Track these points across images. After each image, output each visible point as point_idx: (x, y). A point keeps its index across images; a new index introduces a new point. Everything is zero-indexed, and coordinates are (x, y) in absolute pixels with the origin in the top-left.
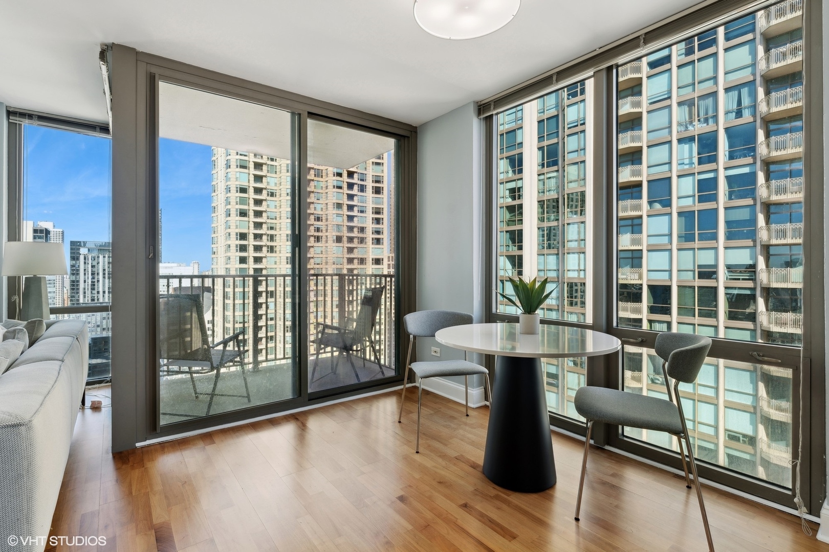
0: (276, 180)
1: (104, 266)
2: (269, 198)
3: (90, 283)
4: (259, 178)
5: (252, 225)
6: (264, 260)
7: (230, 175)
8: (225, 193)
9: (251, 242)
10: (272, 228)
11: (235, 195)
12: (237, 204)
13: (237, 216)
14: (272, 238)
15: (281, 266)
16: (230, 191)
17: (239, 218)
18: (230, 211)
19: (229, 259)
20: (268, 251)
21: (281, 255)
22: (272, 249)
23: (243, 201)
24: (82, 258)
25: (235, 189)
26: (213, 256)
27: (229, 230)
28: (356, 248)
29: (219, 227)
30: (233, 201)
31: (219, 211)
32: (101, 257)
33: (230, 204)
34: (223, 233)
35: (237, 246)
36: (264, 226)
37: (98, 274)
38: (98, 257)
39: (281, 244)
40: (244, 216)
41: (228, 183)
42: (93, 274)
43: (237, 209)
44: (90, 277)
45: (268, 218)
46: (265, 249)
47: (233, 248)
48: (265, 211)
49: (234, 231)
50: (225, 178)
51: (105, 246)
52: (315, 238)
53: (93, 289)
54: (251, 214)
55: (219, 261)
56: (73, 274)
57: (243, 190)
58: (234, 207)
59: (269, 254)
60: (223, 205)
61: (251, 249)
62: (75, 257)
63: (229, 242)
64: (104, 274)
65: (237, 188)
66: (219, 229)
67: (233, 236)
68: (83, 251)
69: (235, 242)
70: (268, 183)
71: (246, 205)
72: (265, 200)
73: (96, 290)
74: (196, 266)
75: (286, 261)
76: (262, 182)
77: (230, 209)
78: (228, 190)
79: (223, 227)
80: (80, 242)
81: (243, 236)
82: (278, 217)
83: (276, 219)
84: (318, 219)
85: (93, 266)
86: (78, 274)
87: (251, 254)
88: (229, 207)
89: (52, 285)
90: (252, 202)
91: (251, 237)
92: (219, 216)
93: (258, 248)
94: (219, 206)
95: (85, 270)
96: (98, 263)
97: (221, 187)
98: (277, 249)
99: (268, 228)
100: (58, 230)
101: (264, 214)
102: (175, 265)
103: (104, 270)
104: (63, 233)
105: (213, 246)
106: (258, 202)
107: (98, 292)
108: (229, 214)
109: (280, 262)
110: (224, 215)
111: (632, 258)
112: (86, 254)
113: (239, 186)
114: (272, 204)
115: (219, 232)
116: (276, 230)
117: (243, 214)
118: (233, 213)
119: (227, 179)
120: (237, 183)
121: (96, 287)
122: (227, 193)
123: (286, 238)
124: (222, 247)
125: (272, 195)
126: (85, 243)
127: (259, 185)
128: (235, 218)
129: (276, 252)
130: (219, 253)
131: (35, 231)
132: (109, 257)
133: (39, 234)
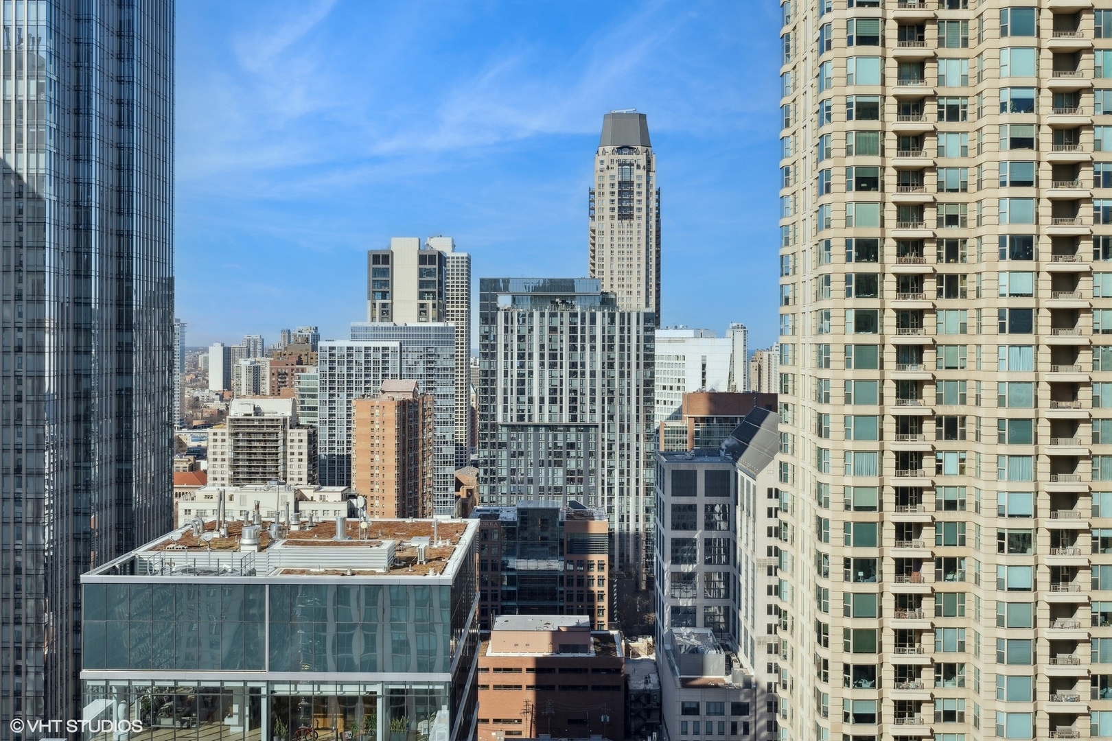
0: (966, 68)
1: (541, 339)
2: (944, 126)
3: (515, 377)
4: (912, 69)
5: (891, 213)
6: (928, 320)
7: (829, 71)
8: (815, 125)
9: (890, 265)
10: (952, 220)
11: (842, 127)
12: (849, 153)
13: (849, 189)
14: (952, 250)
15: (981, 339)
16: (829, 116)
17: (853, 195)
18: (828, 177)
19: (828, 316)
20: (940, 292)
21: (981, 303)
22: (951, 286)
23: (867, 143)
24: (501, 316)
25: (843, 109)
26: (785, 310)
27: (826, 234)
29: (800, 225)
30: (837, 145)
31: (800, 178)
32: (536, 314)
33: (828, 156)
34: (810, 243)
35: (848, 278)
36: (930, 215)
37: (531, 355)
38: (531, 315)
39: (982, 267)
40: (867, 189)
41: (826, 94)
42: (521, 357)
43: (848, 169)
44: (516, 363)
45: (940, 190)
46: (930, 286)
47: (838, 285)
48: (933, 168)
49: (839, 234)
50: (815, 82)
51: (543, 288)
53: (521, 392)
54: (891, 178)
55: (799, 324)
57: (868, 110)
58: (841, 164)
59: (943, 303)
60: (811, 159)
61: (889, 286)
62: (488, 319)
63: (826, 269)
64: (542, 356)
65: (849, 105)
66: (800, 232)
67: (838, 250)
68: (504, 301)
69: (842, 267)
70: (941, 80)
71: (872, 153)
72: (934, 133)
73: (527, 395)
74: (739, 336)
75: (996, 321)
76: (921, 77)
77: (828, 171)
78: (825, 113)
79: (811, 224)
80: (496, 281)
81: (867, 249)
82: (972, 180)
83: (965, 190)
85: (521, 338)
86: (494, 356)
87: (890, 300)
88: (826, 164)
89: (449, 381)
90: (891, 143)
91: (890, 250)
92: (800, 194)
93: (909, 284)
94: (800, 164)
95: (506, 346)
96: (531, 330)
97: (807, 106)
98: (970, 285)
99: (939, 222)
100: (460, 255)
101: (929, 179)
102: (690, 333)
103: (542, 347)
104: (469, 259)
105: (785, 280)
106: (911, 142)
107: (531, 400)
108: (828, 186)
109: (979, 326)
110: (812, 191)
112: (509, 309)
113: (853, 100)
114: (952, 144)
115: (800, 239)
116: (964, 224)
117: (867, 181)
118: (838, 180)
119: (822, 81)
120: (850, 90)
121: (526, 386)
122: (821, 124)
123: (996, 248)
124: (808, 284)
125: (953, 113)
126: (506, 282)
127: (913, 89)
128: (843, 196)
129: (964, 295)
130: (800, 301)
131: (422, 259)
132: (553, 315)
133: (428, 266)
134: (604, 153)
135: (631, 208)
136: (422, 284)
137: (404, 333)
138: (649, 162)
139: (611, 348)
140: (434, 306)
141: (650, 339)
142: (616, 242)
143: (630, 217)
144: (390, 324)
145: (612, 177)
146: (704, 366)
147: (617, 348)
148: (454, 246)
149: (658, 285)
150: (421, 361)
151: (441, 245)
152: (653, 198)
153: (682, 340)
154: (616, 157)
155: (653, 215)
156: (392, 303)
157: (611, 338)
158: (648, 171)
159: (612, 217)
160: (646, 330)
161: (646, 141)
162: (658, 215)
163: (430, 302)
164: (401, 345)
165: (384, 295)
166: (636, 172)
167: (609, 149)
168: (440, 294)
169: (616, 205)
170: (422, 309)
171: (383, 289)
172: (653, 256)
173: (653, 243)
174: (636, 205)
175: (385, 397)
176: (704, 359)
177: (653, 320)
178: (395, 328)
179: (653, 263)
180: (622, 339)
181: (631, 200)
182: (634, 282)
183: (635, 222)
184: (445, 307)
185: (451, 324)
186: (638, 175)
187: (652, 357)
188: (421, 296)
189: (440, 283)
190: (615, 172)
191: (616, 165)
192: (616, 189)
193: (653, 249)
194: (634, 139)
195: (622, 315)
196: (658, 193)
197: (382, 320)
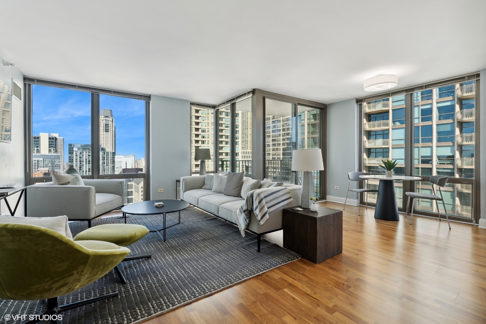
1: (86, 157)
3: (79, 166)
24: (74, 153)
28: (224, 147)
32: (84, 152)
37: (83, 161)
38: (83, 152)
42: (80, 161)
44: (79, 163)
51: (86, 146)
52: (202, 142)
53: (80, 170)
56: (70, 162)
62: (71, 152)
64: (86, 161)
68: (75, 149)
74: (133, 157)
80: (73, 144)
84: (203, 131)
85: (80, 157)
86: (73, 162)
89: (59, 168)
95: (76, 159)
96: (83, 156)
100: (61, 138)
102: (123, 156)
103: (86, 159)
104: (64, 139)
107: (83, 171)
111: (383, 152)
112: (77, 151)
121: (82, 168)
131: (50, 138)
132: (89, 152)
133: (36, 140)
134: (101, 117)
135: (108, 130)
136: (49, 145)
137: (45, 157)
138: (113, 120)
139: (104, 160)
140: (54, 150)
141: (114, 158)
142: (105, 137)
143: (108, 131)
144: (40, 154)
145: (103, 123)
146: (126, 163)
147: (106, 160)
148: (59, 136)
149: (115, 146)
150: (50, 163)
151: (56, 135)
152: (114, 128)
153: (121, 158)
154: (105, 118)
155: (114, 131)
156: (40, 149)
157: (104, 157)
158: (113, 122)
159: (104, 131)
160: (113, 156)
161: (112, 116)
162: (115, 131)
163: (52, 149)
164: (43, 159)
165: (37, 147)
166: (109, 122)
167: (103, 116)
168: (56, 147)
169: (104, 129)
170: (50, 151)
171: (37, 145)
172: (114, 140)
173: (114, 137)
174: (109, 129)
175: (39, 172)
176: (126, 161)
177: (114, 154)
178: (41, 155)
179: (114, 142)
180: (107, 158)
181: (108, 128)
182: (109, 145)
183: (109, 133)
184: (57, 150)
185: (59, 154)
186: (110, 123)
187: (114, 161)
188: (49, 147)
189: (56, 144)
190: (104, 122)
191: (104, 120)
192: (105, 125)
193: (114, 139)
194: (109, 115)
195: (107, 152)
196: (115, 127)
197: (37, 153)
